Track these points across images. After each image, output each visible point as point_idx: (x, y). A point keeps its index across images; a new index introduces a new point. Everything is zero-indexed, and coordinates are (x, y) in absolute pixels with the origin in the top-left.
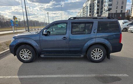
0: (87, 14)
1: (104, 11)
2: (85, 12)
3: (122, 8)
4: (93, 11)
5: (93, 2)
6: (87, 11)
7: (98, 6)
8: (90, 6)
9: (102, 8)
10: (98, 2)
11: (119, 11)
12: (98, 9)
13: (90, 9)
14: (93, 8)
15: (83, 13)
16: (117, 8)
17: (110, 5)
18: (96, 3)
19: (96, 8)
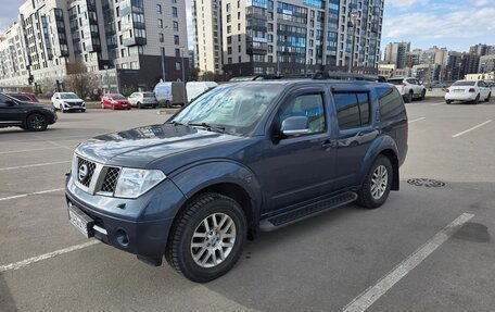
0: (49, 49)
1: (122, 47)
2: (38, 41)
3: (177, 42)
4: (76, 41)
5: (69, 3)
6: (47, 36)
7: (93, 22)
8: (59, 19)
9: (111, 34)
10: (91, 8)
11: (170, 53)
12: (95, 36)
13: (61, 31)
14: (74, 29)
15: (27, 43)
16: (162, 40)
17: (138, 26)
18: (84, 8)
19: (86, 28)
